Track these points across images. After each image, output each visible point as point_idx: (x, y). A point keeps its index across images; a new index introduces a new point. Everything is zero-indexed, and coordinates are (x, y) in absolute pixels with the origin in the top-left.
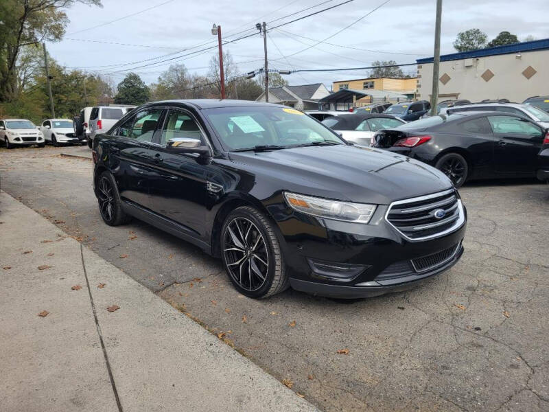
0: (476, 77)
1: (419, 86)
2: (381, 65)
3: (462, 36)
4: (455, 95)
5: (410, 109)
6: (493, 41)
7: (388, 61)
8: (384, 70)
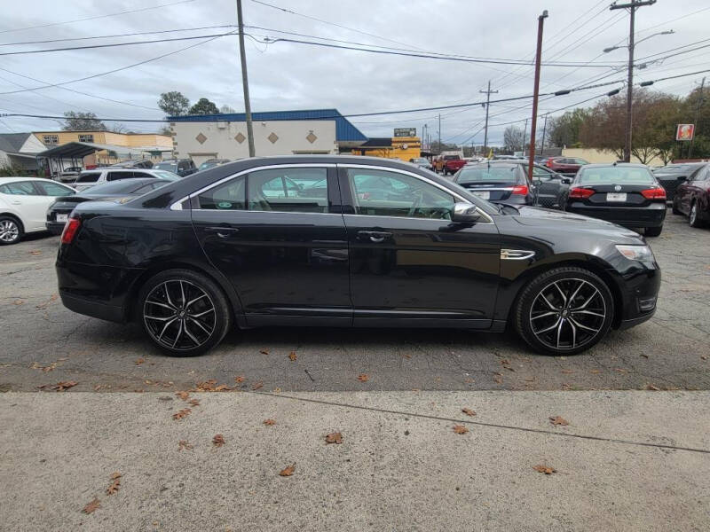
0: (230, 139)
1: (175, 144)
2: (77, 116)
3: (165, 97)
4: (215, 155)
5: (179, 167)
6: (196, 105)
7: (85, 113)
8: (83, 122)
